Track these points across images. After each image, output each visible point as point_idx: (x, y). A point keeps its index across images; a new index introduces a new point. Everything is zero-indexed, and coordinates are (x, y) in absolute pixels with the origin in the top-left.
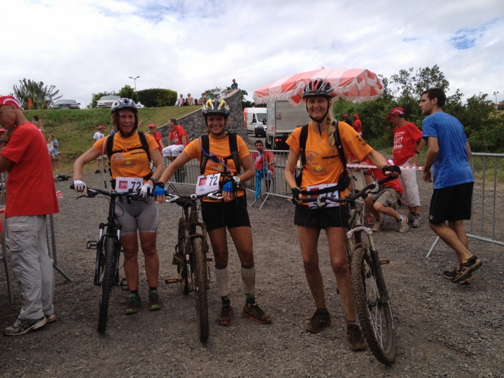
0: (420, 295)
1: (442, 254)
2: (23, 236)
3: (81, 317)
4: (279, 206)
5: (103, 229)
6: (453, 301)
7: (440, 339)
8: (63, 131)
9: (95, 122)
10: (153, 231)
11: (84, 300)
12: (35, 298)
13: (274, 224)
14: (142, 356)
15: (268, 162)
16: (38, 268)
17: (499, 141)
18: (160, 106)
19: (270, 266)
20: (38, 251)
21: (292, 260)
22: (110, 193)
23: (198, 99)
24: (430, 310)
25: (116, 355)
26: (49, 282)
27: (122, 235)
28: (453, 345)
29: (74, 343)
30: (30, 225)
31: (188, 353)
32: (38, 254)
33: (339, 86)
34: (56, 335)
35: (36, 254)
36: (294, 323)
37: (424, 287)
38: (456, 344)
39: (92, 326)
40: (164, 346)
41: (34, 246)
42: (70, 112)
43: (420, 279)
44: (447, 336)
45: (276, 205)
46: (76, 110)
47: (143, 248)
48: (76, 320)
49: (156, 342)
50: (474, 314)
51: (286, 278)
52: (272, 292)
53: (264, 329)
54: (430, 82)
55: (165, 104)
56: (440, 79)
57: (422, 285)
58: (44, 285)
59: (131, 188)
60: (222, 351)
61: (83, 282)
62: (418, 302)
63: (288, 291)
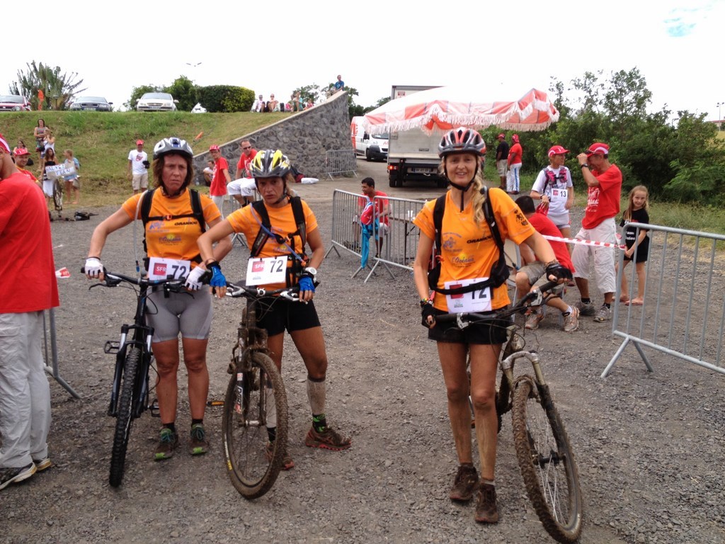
0: (588, 443)
1: (624, 373)
2: (6, 343)
3: (88, 462)
4: (393, 279)
5: (127, 333)
6: (635, 456)
7: (612, 524)
8: (86, 143)
9: (133, 132)
10: (203, 338)
11: (95, 433)
12: (19, 436)
13: (383, 310)
14: (172, 537)
15: (381, 211)
16: (27, 392)
17: (719, 182)
18: (228, 112)
19: (373, 382)
20: (27, 366)
21: (405, 374)
22: (139, 280)
23: (285, 103)
24: (600, 471)
25: (135, 534)
26: (43, 411)
27: (154, 341)
28: (630, 536)
29: (73, 510)
30: (16, 328)
31: (240, 536)
32: (28, 370)
33: (491, 113)
34: (47, 495)
35: (24, 370)
36: (402, 486)
37: (594, 429)
38: (635, 533)
39: (103, 480)
40: (206, 520)
41: (21, 359)
42: (97, 116)
43: (590, 414)
44: (623, 518)
45: (389, 276)
46: (106, 113)
47: (187, 362)
48: (81, 467)
49: (194, 513)
50: (664, 480)
51: (395, 405)
52: (373, 430)
53: (355, 496)
54: (625, 91)
55: (236, 108)
56: (639, 88)
57: (592, 426)
58: (35, 415)
59: (172, 274)
60: (290, 534)
61: (96, 399)
62: (584, 455)
63: (395, 429)
